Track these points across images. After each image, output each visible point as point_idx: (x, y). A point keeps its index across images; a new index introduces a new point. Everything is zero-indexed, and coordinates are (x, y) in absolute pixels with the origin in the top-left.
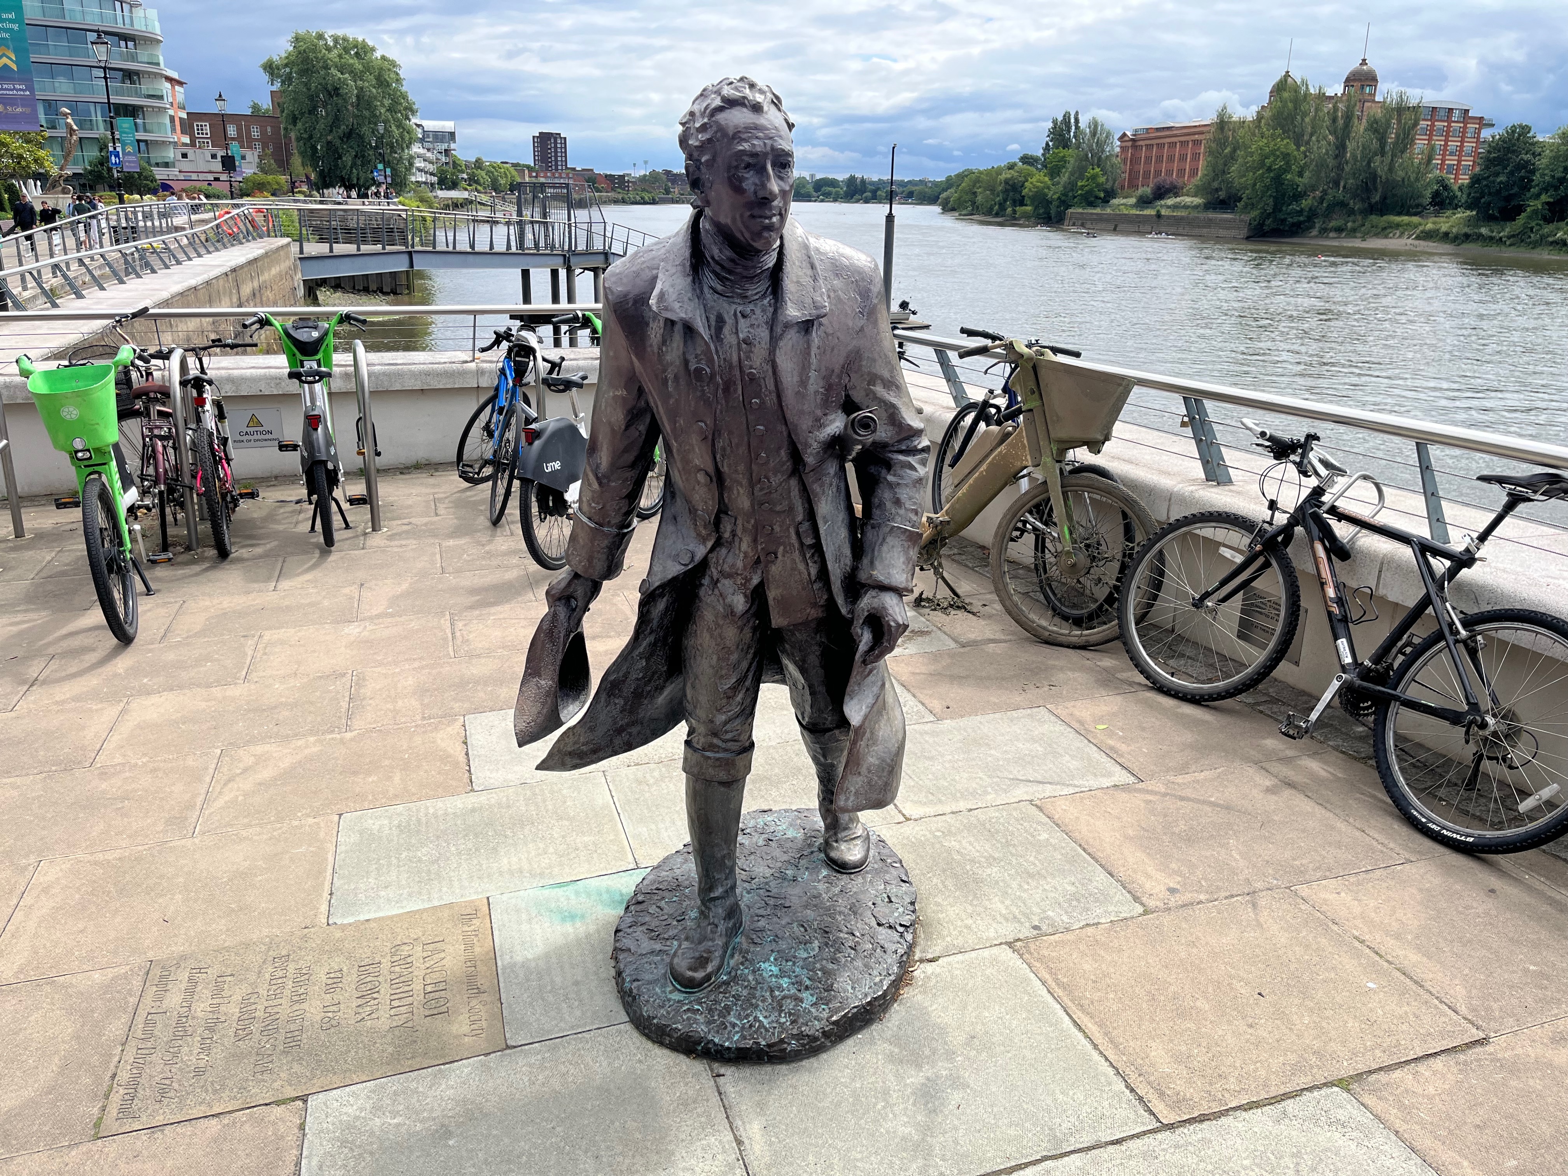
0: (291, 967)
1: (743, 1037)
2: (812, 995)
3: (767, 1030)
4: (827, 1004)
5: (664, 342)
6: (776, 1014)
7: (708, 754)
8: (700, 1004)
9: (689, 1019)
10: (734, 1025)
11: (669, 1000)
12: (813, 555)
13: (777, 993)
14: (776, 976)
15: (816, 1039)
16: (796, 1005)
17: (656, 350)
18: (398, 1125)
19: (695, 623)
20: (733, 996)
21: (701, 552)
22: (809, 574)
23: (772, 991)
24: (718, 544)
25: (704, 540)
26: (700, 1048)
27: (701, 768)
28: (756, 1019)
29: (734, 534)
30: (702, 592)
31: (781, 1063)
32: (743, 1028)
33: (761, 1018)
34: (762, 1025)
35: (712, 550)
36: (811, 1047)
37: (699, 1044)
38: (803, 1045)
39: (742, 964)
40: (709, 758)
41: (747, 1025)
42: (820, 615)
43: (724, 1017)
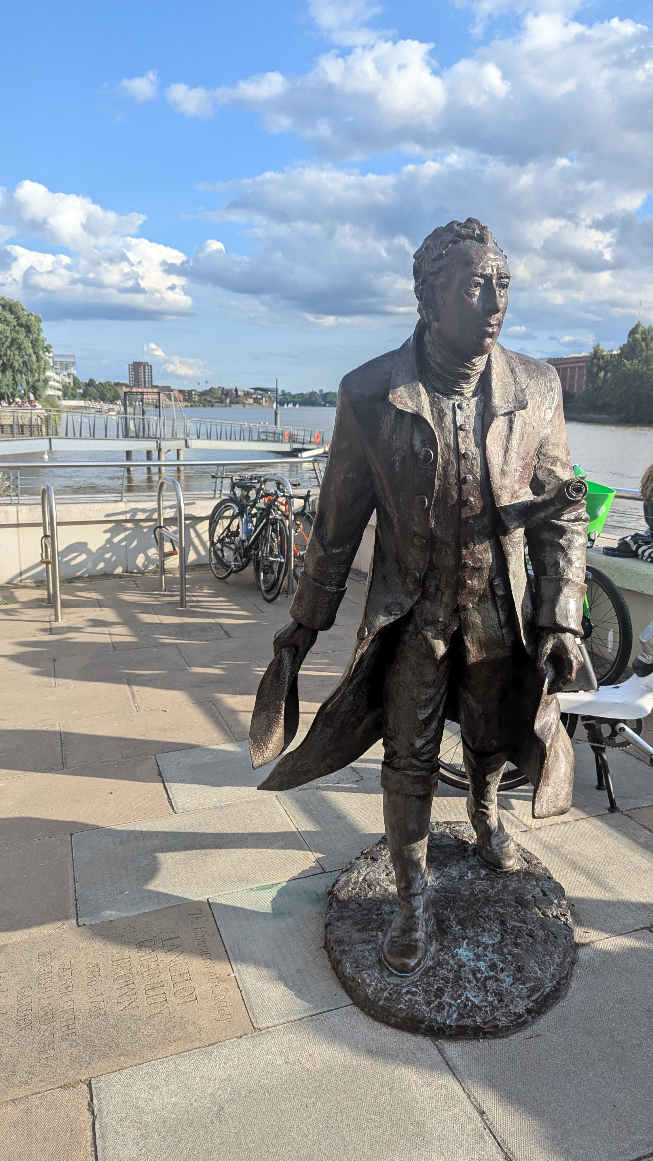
0: (56, 964)
1: (461, 1016)
2: (508, 976)
3: (480, 1008)
4: (524, 984)
5: (394, 432)
6: (483, 993)
7: (409, 773)
8: (416, 987)
9: (410, 1000)
10: (450, 1005)
11: (389, 984)
12: (502, 605)
13: (479, 975)
14: (473, 960)
15: (521, 1016)
16: (498, 986)
17: (386, 438)
18: (175, 1105)
19: (398, 663)
20: (442, 979)
21: (408, 603)
22: (499, 621)
23: (474, 974)
24: (425, 596)
25: (411, 595)
26: (423, 1026)
27: (402, 784)
28: (467, 999)
29: (438, 589)
30: (406, 637)
31: (494, 1038)
32: (458, 1007)
33: (471, 998)
34: (473, 1003)
35: (418, 602)
36: (518, 1023)
37: (423, 1023)
38: (511, 1022)
39: (441, 950)
40: (409, 776)
41: (462, 1005)
42: (507, 654)
43: (441, 998)
